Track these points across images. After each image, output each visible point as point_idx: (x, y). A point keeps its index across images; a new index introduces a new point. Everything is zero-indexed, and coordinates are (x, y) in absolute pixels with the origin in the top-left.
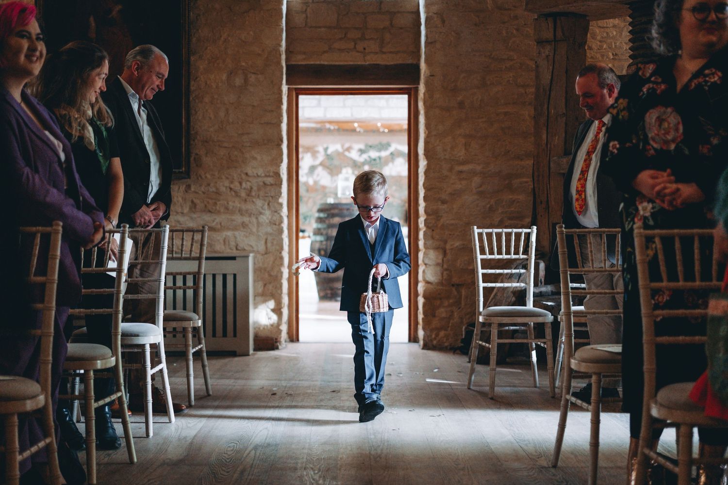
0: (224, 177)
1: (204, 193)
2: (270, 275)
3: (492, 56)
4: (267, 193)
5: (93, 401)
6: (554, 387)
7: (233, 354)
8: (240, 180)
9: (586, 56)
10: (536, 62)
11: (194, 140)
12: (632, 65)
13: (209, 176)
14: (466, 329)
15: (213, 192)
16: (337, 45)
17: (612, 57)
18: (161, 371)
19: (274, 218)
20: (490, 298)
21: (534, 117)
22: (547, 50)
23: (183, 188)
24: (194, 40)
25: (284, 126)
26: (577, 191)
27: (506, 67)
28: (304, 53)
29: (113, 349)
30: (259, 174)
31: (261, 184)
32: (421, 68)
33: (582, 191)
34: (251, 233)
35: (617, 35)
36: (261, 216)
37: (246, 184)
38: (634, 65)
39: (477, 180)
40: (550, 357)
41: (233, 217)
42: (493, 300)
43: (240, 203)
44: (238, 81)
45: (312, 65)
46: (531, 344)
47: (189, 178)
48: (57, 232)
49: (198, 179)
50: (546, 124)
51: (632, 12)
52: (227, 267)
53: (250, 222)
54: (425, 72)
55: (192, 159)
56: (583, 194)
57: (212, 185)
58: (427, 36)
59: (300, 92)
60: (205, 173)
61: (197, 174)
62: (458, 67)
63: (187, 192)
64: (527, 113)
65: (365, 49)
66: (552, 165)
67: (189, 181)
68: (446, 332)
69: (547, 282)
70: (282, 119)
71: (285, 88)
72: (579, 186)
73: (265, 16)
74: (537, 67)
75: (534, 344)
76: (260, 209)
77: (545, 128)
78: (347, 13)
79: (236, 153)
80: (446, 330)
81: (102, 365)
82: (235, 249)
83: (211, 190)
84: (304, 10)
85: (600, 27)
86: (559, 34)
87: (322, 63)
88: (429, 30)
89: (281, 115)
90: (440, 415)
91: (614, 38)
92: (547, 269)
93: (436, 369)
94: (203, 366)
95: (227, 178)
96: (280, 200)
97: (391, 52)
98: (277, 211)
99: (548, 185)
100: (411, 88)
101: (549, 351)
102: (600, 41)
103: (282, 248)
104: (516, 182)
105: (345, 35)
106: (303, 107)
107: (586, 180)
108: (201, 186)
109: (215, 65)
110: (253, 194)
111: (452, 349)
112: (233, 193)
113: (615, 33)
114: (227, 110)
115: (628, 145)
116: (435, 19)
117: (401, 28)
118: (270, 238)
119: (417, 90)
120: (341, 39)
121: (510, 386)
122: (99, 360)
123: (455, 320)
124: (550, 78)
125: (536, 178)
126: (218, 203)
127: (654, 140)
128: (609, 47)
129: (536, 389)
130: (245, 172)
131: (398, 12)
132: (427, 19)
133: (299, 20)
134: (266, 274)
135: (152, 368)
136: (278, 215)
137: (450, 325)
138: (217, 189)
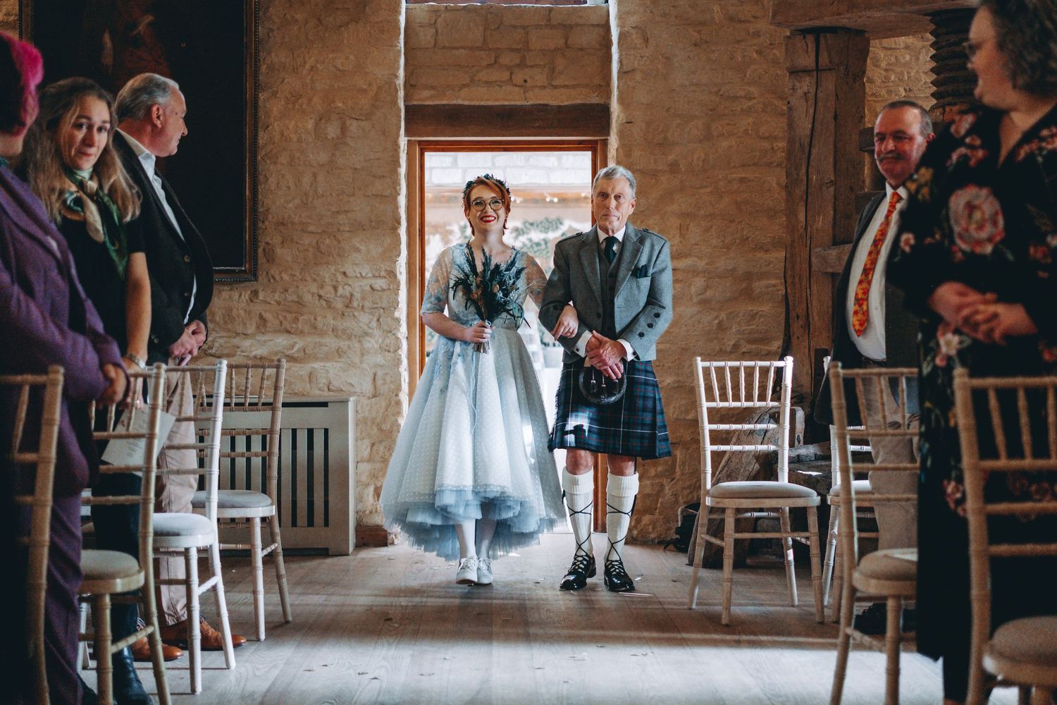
0: (309, 278)
1: (279, 303)
2: (380, 430)
3: (721, 93)
4: (377, 303)
5: (109, 643)
6: (823, 607)
7: (324, 553)
8: (335, 283)
9: (865, 93)
10: (788, 103)
11: (263, 222)
12: (937, 108)
13: (286, 277)
14: (683, 512)
15: (292, 301)
16: (483, 75)
17: (904, 94)
18: (214, 588)
19: (388, 341)
20: (721, 465)
21: (787, 187)
22: (806, 84)
23: (246, 296)
24: (263, 68)
25: (402, 200)
26: (857, 299)
27: (741, 109)
28: (433, 88)
29: (140, 560)
30: (364, 274)
31: (368, 288)
32: (612, 110)
33: (862, 300)
34: (352, 365)
35: (911, 59)
36: (368, 338)
37: (343, 288)
38: (939, 107)
39: (699, 282)
40: (815, 561)
41: (323, 340)
42: (726, 469)
43: (334, 319)
44: (332, 131)
45: (444, 105)
46: (786, 539)
47: (256, 280)
48: (55, 384)
49: (269, 281)
50: (805, 197)
51: (934, 27)
52: (315, 418)
53: (349, 347)
54: (618, 117)
55: (260, 250)
56: (865, 303)
57: (291, 290)
58: (621, 62)
59: (425, 147)
60: (280, 273)
61: (267, 273)
62: (668, 110)
63: (252, 301)
64: (775, 179)
65: (525, 81)
66: (814, 260)
67: (254, 285)
68: (651, 516)
69: (808, 440)
70: (400, 189)
71: (403, 141)
72: (860, 292)
73: (372, 31)
74: (790, 109)
75: (790, 539)
76: (365, 327)
77: (802, 203)
78: (498, 28)
79: (328, 241)
80: (652, 514)
81: (123, 585)
82: (326, 389)
83: (290, 298)
84: (433, 22)
85: (886, 49)
86: (824, 59)
87: (460, 102)
88: (624, 53)
89: (396, 183)
90: (646, 655)
91: (906, 64)
92: (808, 420)
93: (639, 576)
94: (279, 577)
95: (314, 280)
96: (397, 314)
97: (566, 86)
98: (391, 331)
99: (808, 290)
100: (596, 142)
101: (815, 551)
102: (886, 70)
103: (399, 388)
104: (758, 286)
105: (496, 58)
106: (431, 168)
107: (869, 283)
108: (274, 291)
109: (297, 107)
110: (355, 304)
111: (663, 544)
112: (324, 303)
113: (908, 57)
114: (315, 176)
115: (929, 240)
116: (634, 36)
117: (581, 49)
118: (380, 373)
119: (605, 143)
120: (489, 66)
121: (754, 605)
122: (120, 578)
123: (667, 498)
124: (810, 126)
125: (789, 280)
126: (300, 318)
127: (961, 237)
128: (899, 79)
129: (795, 610)
130: (342, 270)
131: (577, 25)
132: (622, 36)
133: (425, 37)
134: (375, 429)
135: (200, 585)
136: (394, 337)
137: (659, 505)
138: (299, 297)
